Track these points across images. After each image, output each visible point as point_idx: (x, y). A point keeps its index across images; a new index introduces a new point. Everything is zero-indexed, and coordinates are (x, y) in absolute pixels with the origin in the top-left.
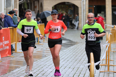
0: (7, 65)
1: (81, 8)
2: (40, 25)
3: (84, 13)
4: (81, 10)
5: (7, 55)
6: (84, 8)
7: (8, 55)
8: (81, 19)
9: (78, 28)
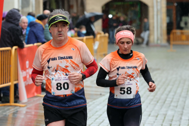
0: (35, 113)
1: (153, 7)
2: (87, 39)
3: (159, 17)
4: (153, 11)
5: (34, 94)
6: (159, 7)
7: (36, 94)
8: (154, 27)
9: (147, 44)
